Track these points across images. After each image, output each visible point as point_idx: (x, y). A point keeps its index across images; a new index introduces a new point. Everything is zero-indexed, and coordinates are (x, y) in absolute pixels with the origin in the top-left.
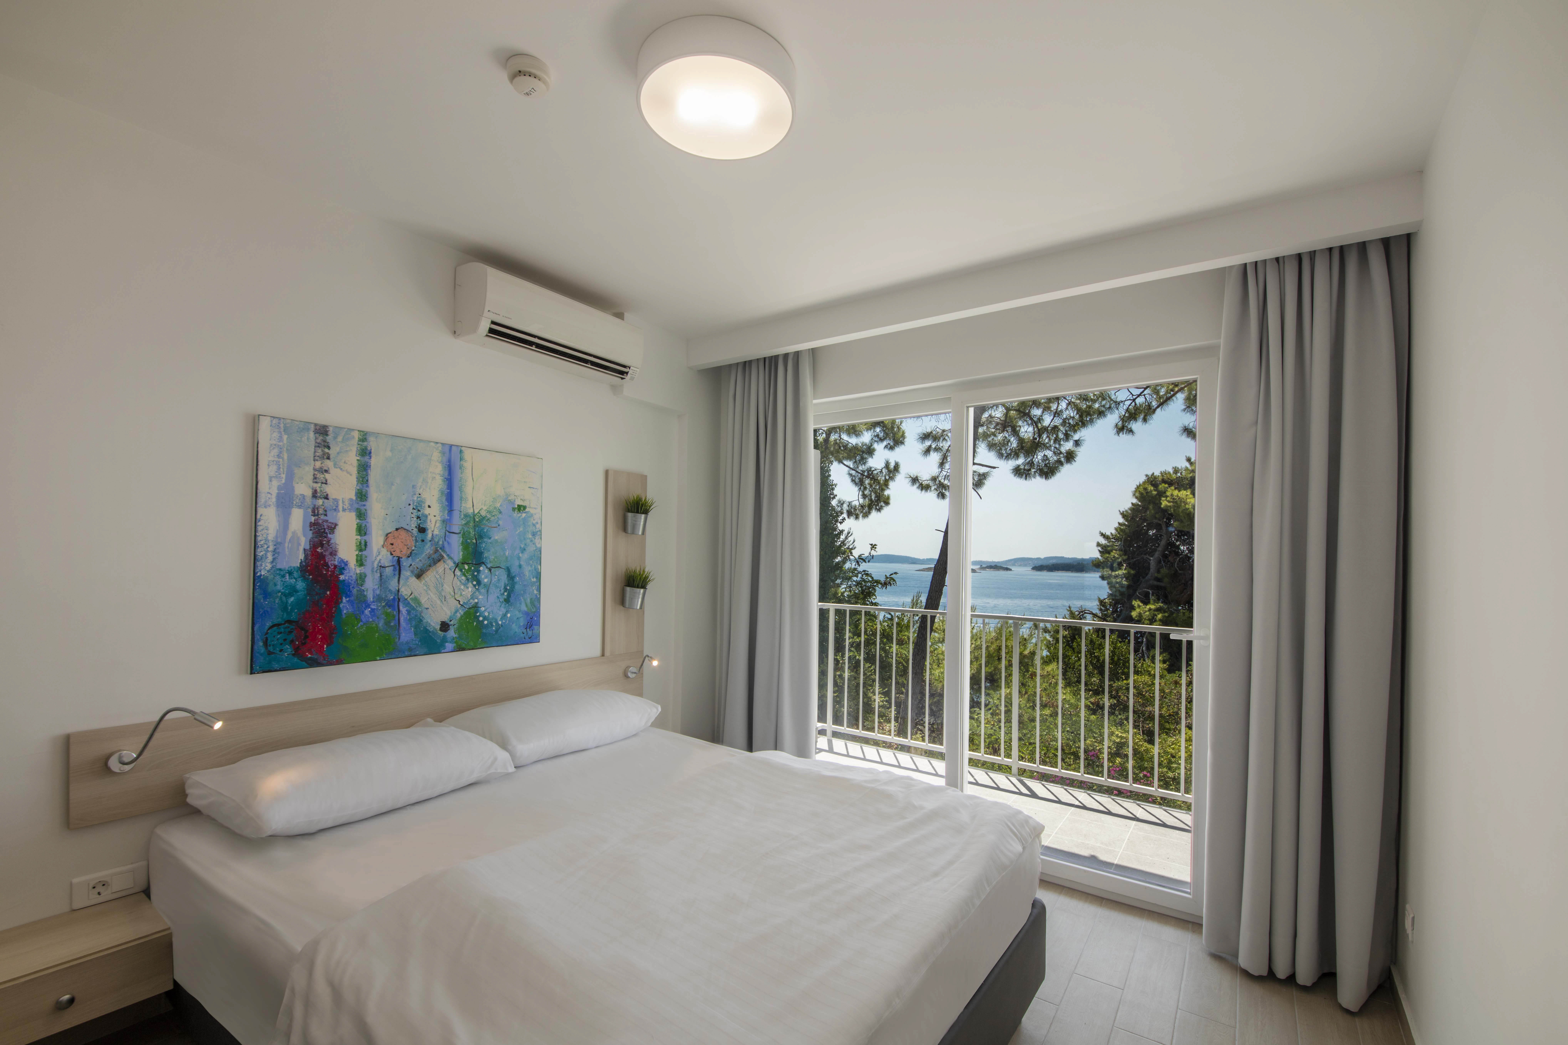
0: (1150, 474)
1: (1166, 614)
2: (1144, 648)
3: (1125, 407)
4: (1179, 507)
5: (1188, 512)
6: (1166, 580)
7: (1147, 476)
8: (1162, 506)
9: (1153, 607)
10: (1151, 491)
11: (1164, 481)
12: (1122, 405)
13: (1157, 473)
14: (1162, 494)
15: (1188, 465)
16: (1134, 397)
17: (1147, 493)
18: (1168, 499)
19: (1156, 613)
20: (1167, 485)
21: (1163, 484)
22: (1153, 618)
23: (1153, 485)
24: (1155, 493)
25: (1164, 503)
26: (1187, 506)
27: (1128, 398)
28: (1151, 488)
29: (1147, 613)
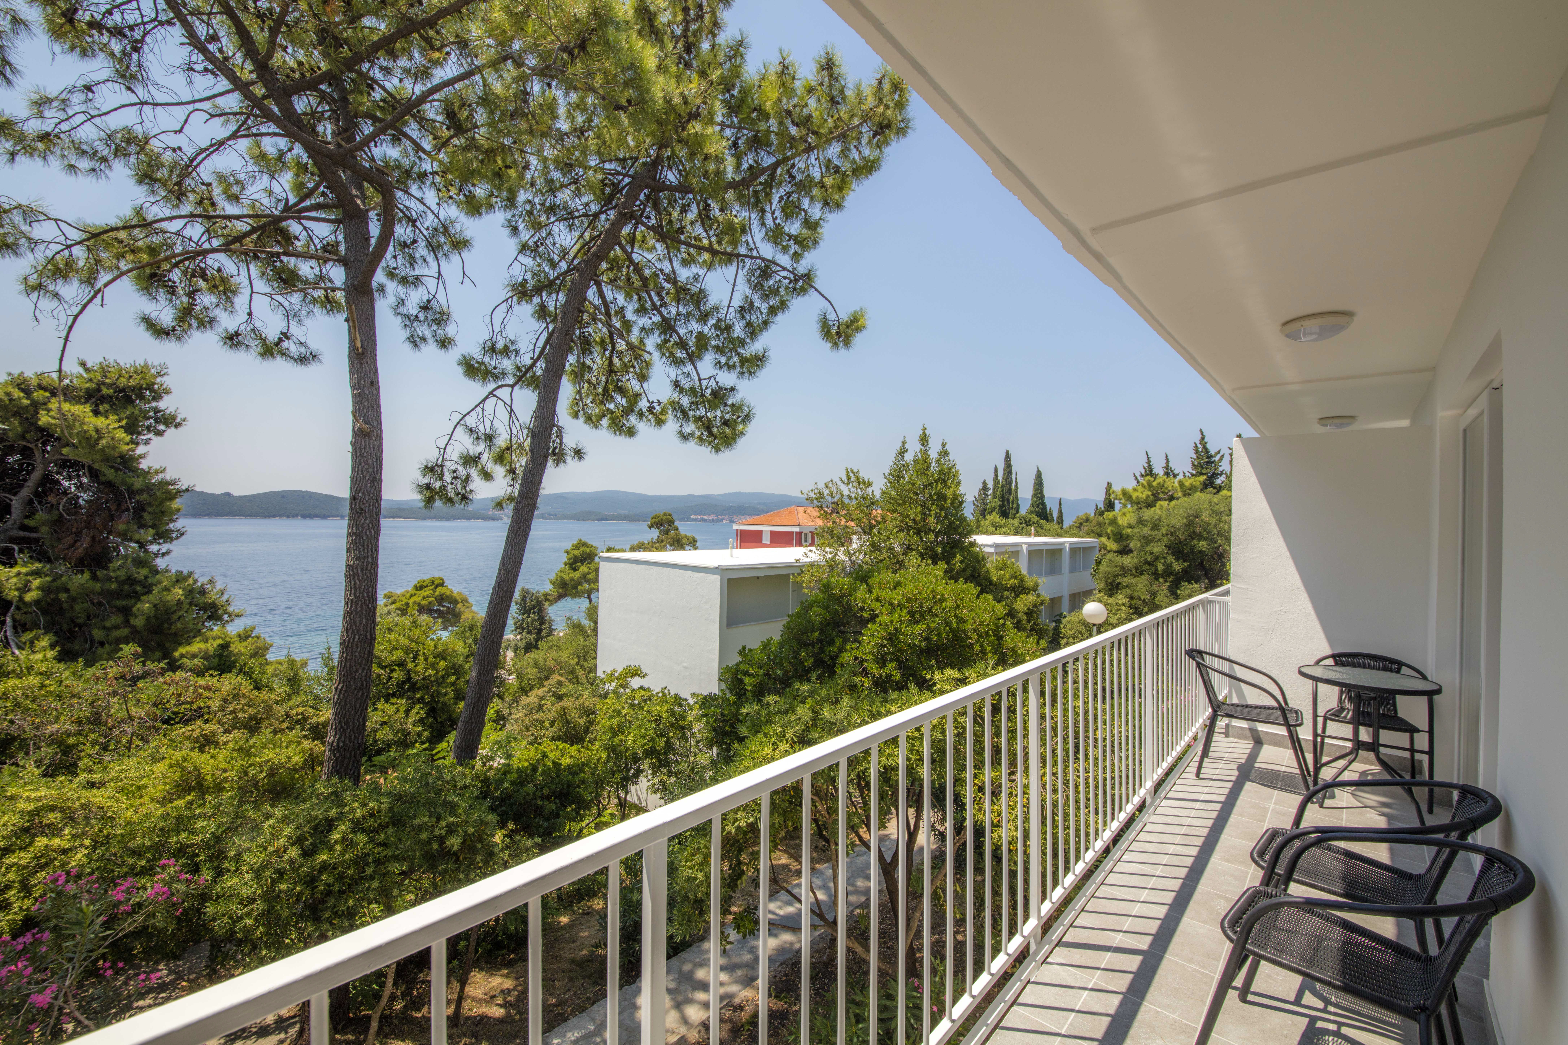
0: (16, 372)
1: (48, 579)
2: (8, 633)
3: (50, 254)
4: (69, 427)
5: (87, 435)
6: (45, 529)
7: (10, 374)
8: (40, 423)
9: (24, 570)
10: (20, 399)
11: (41, 387)
12: (42, 247)
13: (29, 373)
14: (36, 406)
15: (81, 370)
16: (69, 243)
17: (11, 400)
18: (51, 413)
19: (30, 578)
20: (47, 394)
21: (41, 392)
22: (26, 586)
23: (22, 390)
24: (26, 402)
25: (44, 419)
26: (86, 427)
27: (57, 240)
28: (17, 394)
29: (15, 580)
